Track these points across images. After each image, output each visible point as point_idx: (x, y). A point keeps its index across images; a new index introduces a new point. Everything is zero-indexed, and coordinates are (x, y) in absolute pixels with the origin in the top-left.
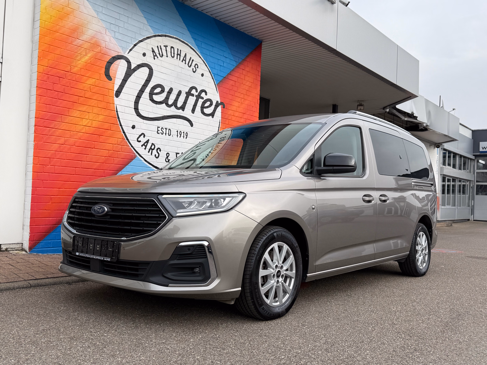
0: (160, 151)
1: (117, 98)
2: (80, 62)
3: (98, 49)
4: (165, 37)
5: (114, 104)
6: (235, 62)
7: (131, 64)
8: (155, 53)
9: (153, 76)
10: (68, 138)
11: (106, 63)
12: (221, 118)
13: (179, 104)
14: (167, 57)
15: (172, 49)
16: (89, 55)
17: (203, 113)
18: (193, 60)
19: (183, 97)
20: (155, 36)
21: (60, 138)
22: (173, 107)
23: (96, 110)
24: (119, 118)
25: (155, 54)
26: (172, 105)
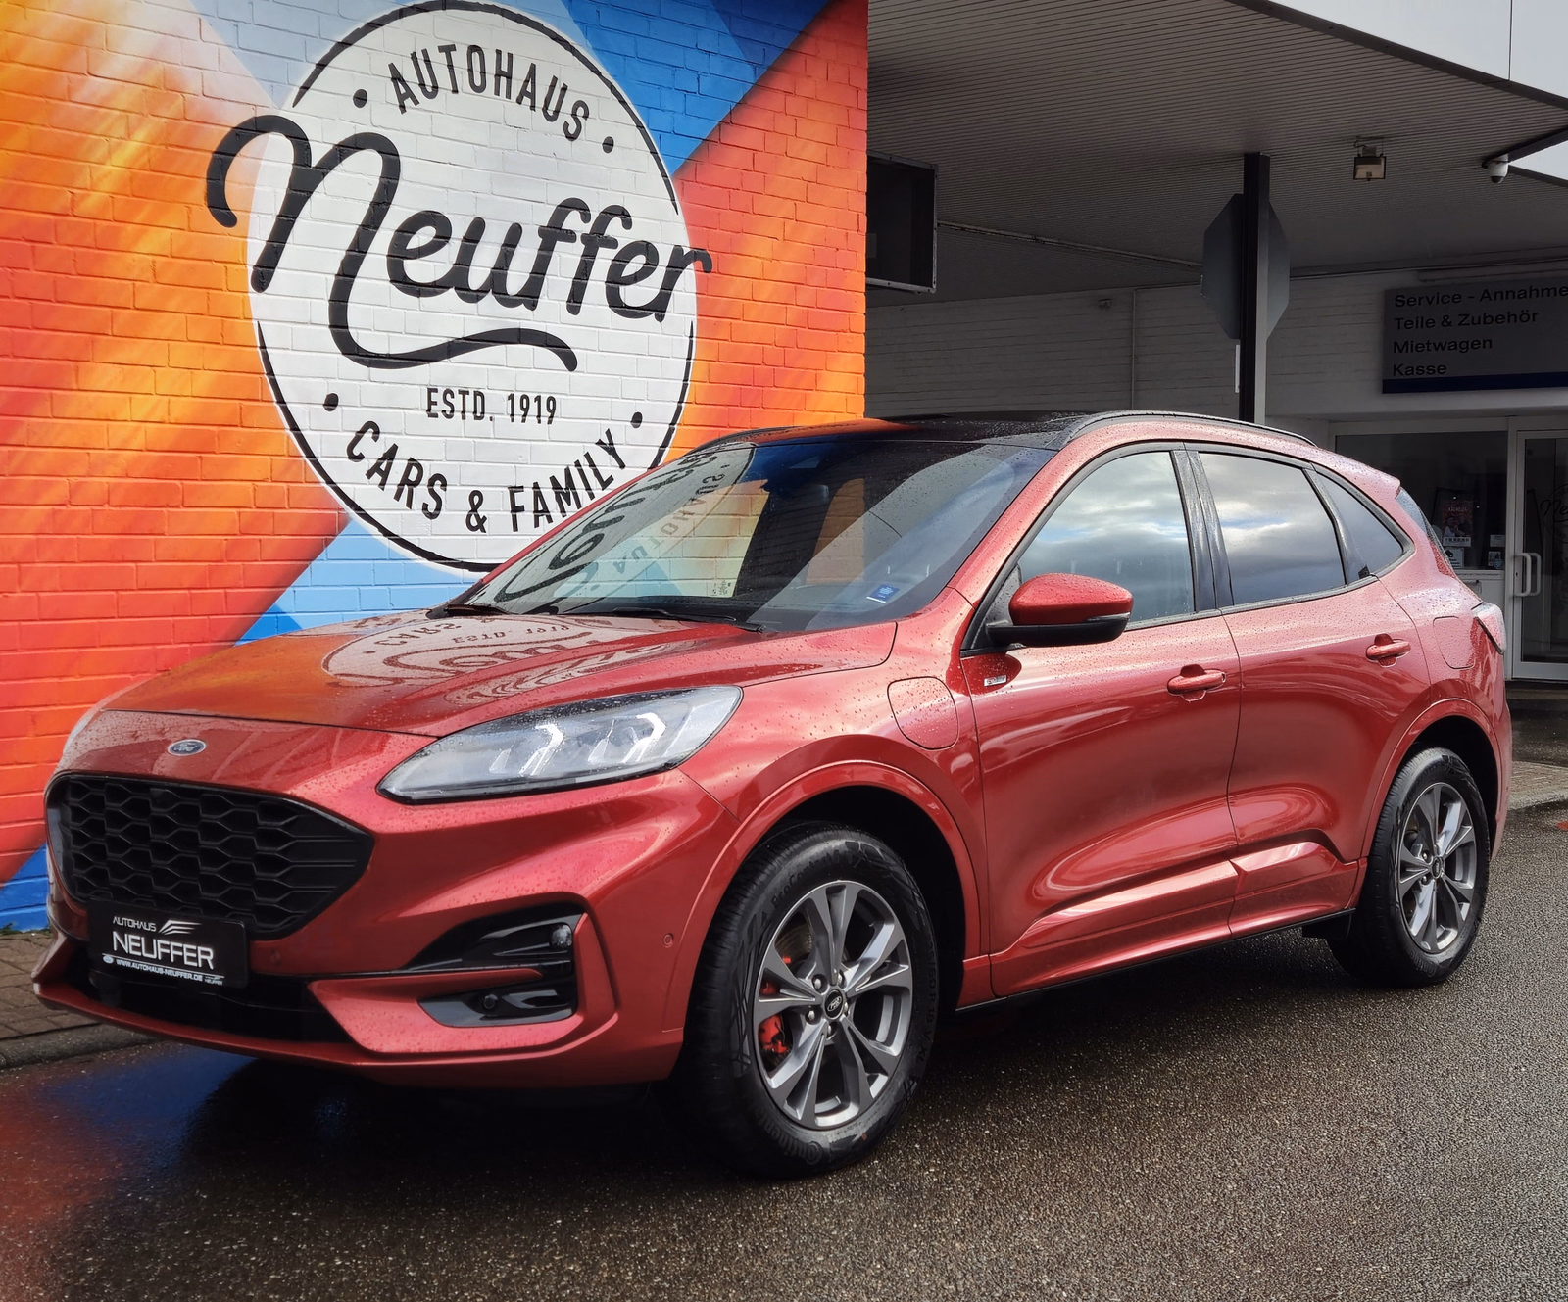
0: (444, 485)
1: (262, 295)
2: (107, 167)
3: (173, 107)
4: (444, 9)
5: (251, 319)
6: (748, 68)
7: (308, 147)
8: (403, 82)
9: (401, 184)
10: (80, 479)
11: (210, 155)
12: (695, 317)
13: (515, 282)
14: (455, 91)
15: (476, 56)
16: (141, 135)
17: (615, 302)
19: (526, 251)
20: (401, 14)
21: (50, 484)
22: (490, 298)
23: (181, 353)
24: (270, 372)
25: (403, 91)
26: (483, 291)
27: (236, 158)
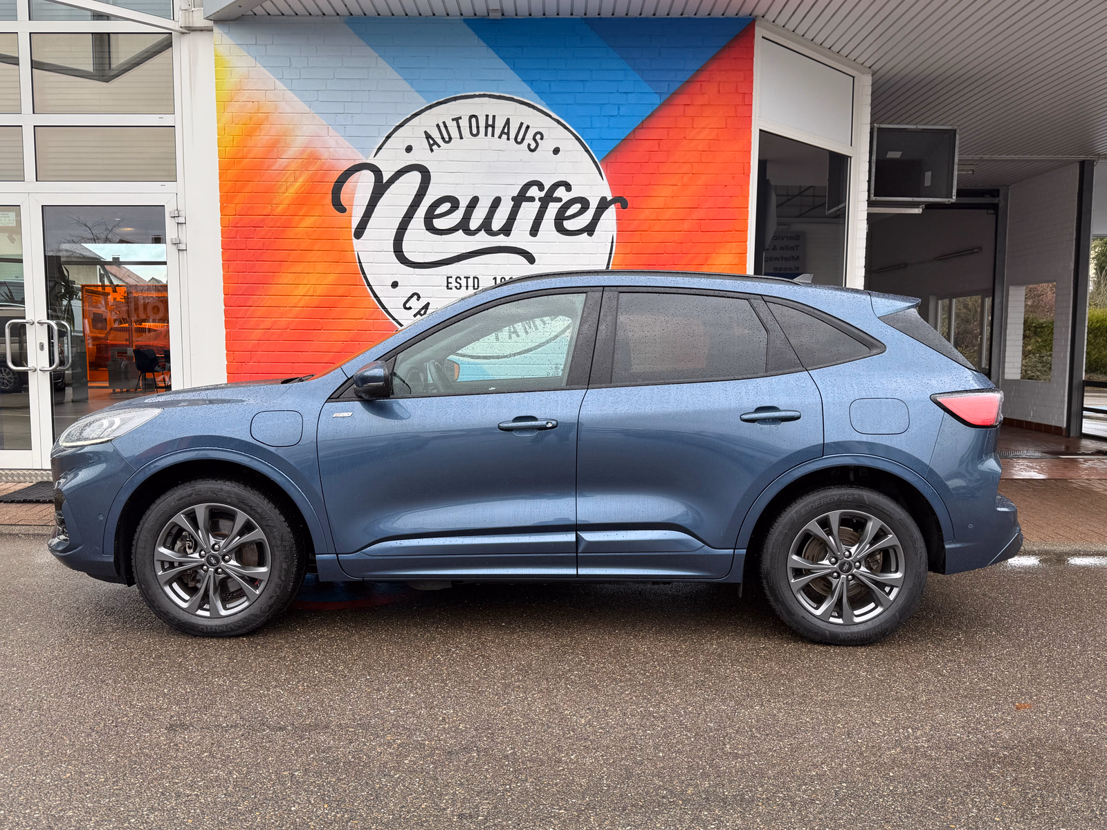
1: (359, 240)
2: (286, 194)
3: (316, 166)
4: (456, 100)
5: (354, 251)
6: (656, 95)
7: (382, 174)
8: (433, 139)
9: (430, 184)
10: (276, 319)
11: (333, 184)
12: (615, 234)
13: (497, 224)
14: (461, 139)
15: (474, 120)
16: (301, 180)
17: (561, 229)
18: (528, 127)
19: (504, 208)
20: (431, 107)
21: (263, 321)
22: (483, 232)
23: (320, 267)
24: (364, 273)
25: (432, 142)
26: (478, 230)
27: (345, 184)
